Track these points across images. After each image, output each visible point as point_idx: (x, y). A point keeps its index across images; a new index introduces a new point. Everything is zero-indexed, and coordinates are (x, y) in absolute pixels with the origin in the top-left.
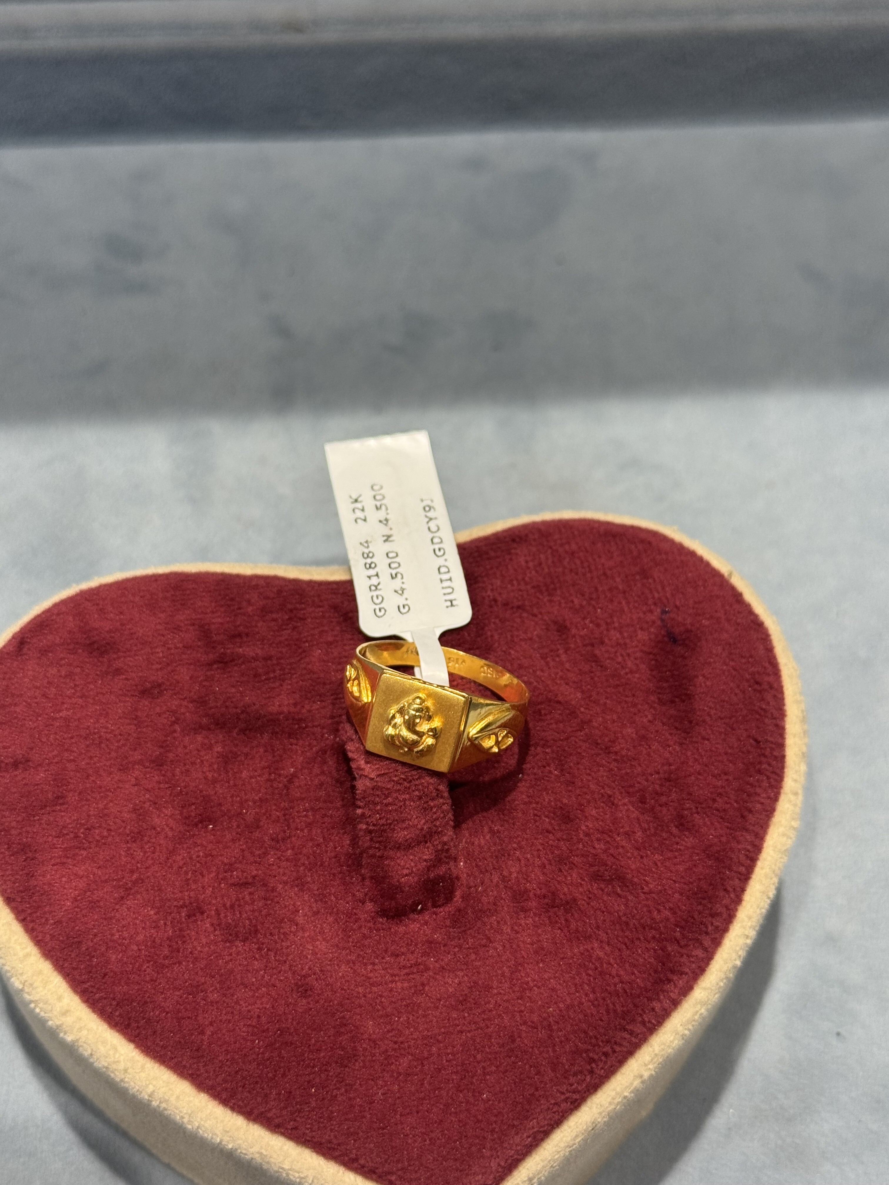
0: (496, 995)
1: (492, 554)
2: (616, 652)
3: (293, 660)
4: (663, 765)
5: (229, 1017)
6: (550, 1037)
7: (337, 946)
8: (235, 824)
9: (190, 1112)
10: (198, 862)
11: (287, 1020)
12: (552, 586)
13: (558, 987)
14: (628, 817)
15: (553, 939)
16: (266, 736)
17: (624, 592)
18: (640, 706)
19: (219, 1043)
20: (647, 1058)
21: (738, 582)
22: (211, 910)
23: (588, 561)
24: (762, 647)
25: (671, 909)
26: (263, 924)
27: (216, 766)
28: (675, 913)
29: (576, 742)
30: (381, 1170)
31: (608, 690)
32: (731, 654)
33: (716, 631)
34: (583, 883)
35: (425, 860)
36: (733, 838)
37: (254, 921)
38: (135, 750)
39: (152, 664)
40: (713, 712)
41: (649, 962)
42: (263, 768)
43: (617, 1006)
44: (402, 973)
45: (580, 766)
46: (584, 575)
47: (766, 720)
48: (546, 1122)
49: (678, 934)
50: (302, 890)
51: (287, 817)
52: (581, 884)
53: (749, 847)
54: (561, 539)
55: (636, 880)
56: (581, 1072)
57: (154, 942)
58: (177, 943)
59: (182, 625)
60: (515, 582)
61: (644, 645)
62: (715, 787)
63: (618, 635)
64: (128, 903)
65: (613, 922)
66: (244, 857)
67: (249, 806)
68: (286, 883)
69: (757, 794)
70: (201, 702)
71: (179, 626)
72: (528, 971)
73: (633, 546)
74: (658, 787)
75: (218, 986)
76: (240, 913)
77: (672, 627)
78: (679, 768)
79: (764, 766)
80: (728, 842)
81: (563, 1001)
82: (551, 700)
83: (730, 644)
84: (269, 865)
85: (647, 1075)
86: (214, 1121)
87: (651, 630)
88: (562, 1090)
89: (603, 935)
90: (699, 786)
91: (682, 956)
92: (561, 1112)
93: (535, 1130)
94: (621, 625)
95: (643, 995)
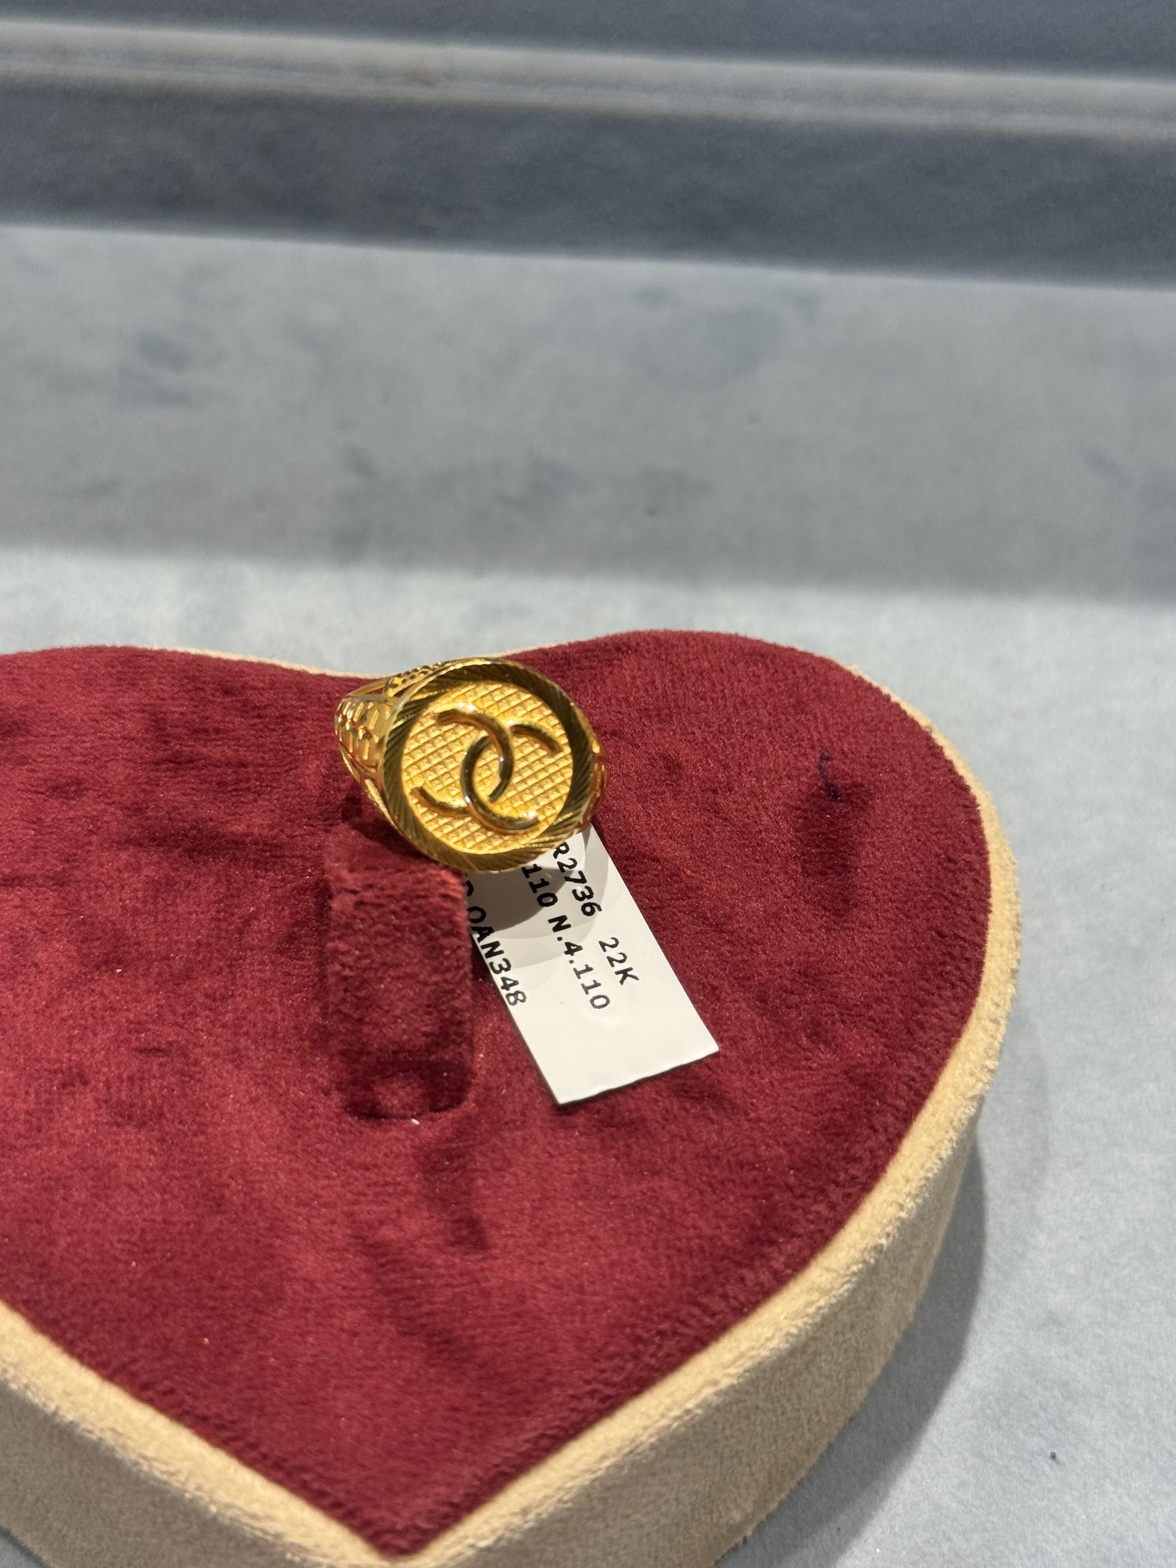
0: (508, 1236)
1: (586, 663)
2: (749, 803)
3: (278, 770)
4: (799, 954)
5: (98, 1226)
6: (580, 1302)
7: (278, 1148)
8: (155, 971)
10: (92, 1015)
11: (184, 1241)
12: (667, 711)
13: (602, 1235)
14: (737, 1017)
15: (604, 1169)
16: (223, 862)
17: (770, 729)
18: (774, 875)
19: (77, 1260)
20: (728, 1357)
21: (939, 738)
22: (99, 1081)
23: (722, 685)
24: (963, 816)
25: (786, 1145)
26: (173, 1106)
27: (140, 895)
28: (791, 1152)
29: (674, 913)
30: (289, 1465)
31: (730, 851)
32: (916, 819)
33: (897, 789)
34: (659, 1098)
35: (425, 1034)
36: (891, 1059)
37: (159, 1101)
38: (28, 862)
39: (74, 755)
40: (880, 892)
41: (745, 1215)
42: (209, 904)
43: (688, 1268)
44: (371, 1193)
46: (714, 701)
47: (959, 911)
48: (557, 1423)
50: (238, 1067)
51: (234, 970)
52: (656, 1101)
53: (914, 1074)
54: (686, 653)
55: (738, 1102)
56: (620, 1355)
58: (39, 1119)
59: (127, 710)
60: (613, 701)
61: (789, 797)
62: (873, 990)
63: (754, 782)
65: (697, 1156)
66: (160, 1015)
67: (179, 950)
68: (216, 1056)
69: (935, 1005)
70: (136, 810)
71: (120, 710)
72: (560, 1209)
73: (790, 671)
74: (787, 983)
75: (90, 1183)
76: (141, 1089)
77: (834, 777)
78: (822, 961)
79: (948, 968)
80: (883, 1064)
81: (606, 1256)
82: (644, 856)
83: (916, 807)
84: (196, 1030)
85: (725, 1383)
86: (51, 1378)
87: (804, 779)
88: (588, 1377)
89: (678, 1171)
90: (848, 986)
91: (795, 1209)
92: (583, 1411)
93: (538, 1432)
94: (760, 769)
95: (729, 1258)
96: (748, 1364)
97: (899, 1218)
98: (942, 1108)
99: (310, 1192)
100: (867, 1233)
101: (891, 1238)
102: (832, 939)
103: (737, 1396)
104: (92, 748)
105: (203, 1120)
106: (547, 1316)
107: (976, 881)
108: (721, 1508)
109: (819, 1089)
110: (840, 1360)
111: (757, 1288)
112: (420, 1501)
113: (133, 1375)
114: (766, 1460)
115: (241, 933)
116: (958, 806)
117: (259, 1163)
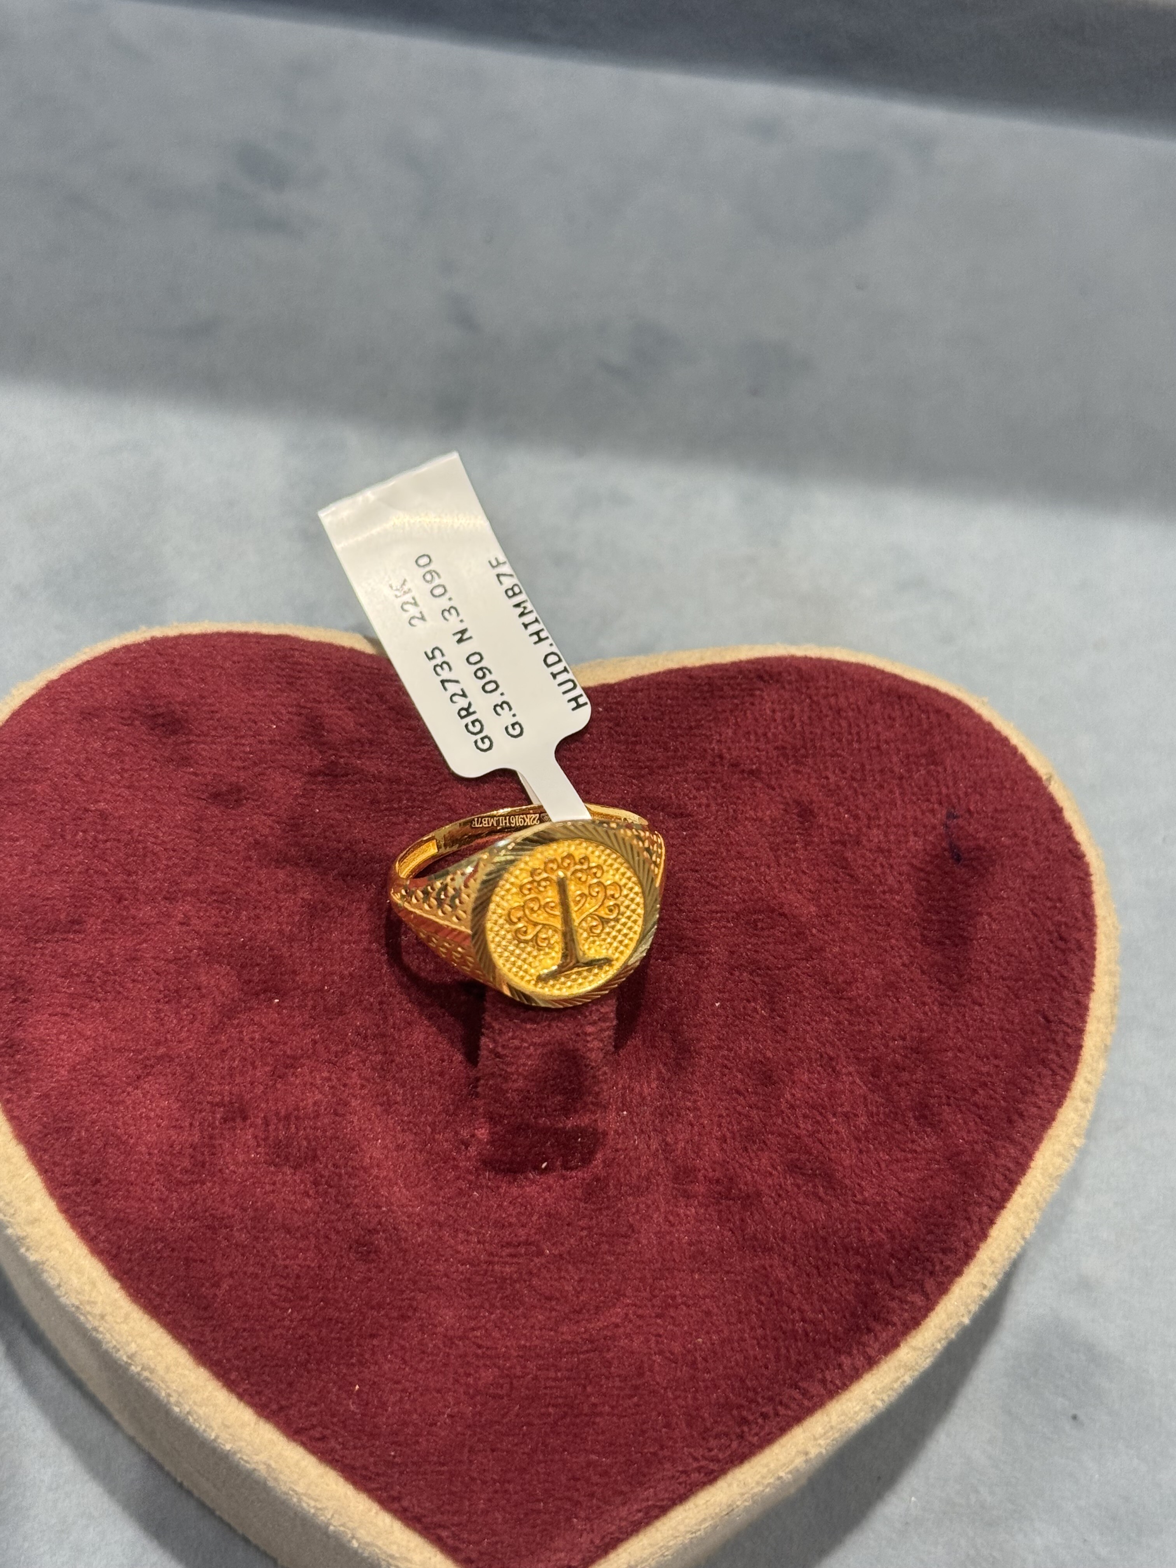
1: (728, 691)
2: (875, 860)
4: (912, 1028)
5: (257, 1270)
6: (693, 1378)
7: (422, 1197)
8: (310, 1003)
9: (181, 1390)
10: (251, 1046)
11: (336, 1288)
12: (803, 752)
13: (716, 1310)
14: (851, 1092)
15: (719, 1243)
17: (901, 778)
18: (893, 941)
19: (238, 1303)
20: (819, 1430)
21: (1059, 794)
22: (257, 1117)
23: (858, 726)
24: (1077, 889)
25: (888, 1231)
26: (325, 1148)
27: (297, 918)
28: (893, 1238)
29: (797, 975)
30: (429, 1520)
31: (855, 911)
32: (1033, 891)
33: (1018, 855)
34: (773, 1172)
36: (991, 1147)
37: (314, 1143)
38: (190, 874)
39: (233, 759)
40: (993, 967)
41: (847, 1300)
43: (792, 1353)
44: (504, 1254)
45: (797, 1009)
46: (850, 743)
47: (1066, 993)
48: (667, 1495)
49: (892, 1269)
50: (387, 1112)
52: (771, 1174)
53: (1009, 1163)
54: (826, 688)
55: (847, 1182)
56: (726, 1435)
57: (171, 1146)
58: (203, 1154)
59: (284, 712)
60: (752, 737)
61: (915, 857)
62: (978, 1072)
63: (881, 837)
64: (146, 1086)
65: (805, 1233)
66: (315, 1051)
67: (333, 982)
68: (366, 1097)
69: (1035, 1094)
70: (292, 825)
71: (279, 713)
72: (678, 1280)
73: (923, 716)
74: (900, 1059)
75: (249, 1223)
76: (296, 1129)
77: (958, 838)
78: (933, 1037)
79: (1050, 1055)
80: (984, 1153)
81: (718, 1332)
82: (773, 911)
83: (1034, 877)
84: (348, 1069)
85: (815, 1453)
86: (212, 1409)
87: (929, 837)
88: (697, 1456)
89: (788, 1250)
90: (956, 1067)
91: (893, 1299)
93: (650, 1503)
94: (888, 823)
95: (830, 1344)
97: (982, 1298)
98: (1030, 1190)
100: (951, 1313)
102: (944, 1015)
104: (251, 752)
106: (662, 1391)
107: (1081, 960)
109: (922, 1174)
111: (852, 1371)
113: (288, 1420)
116: (1073, 877)
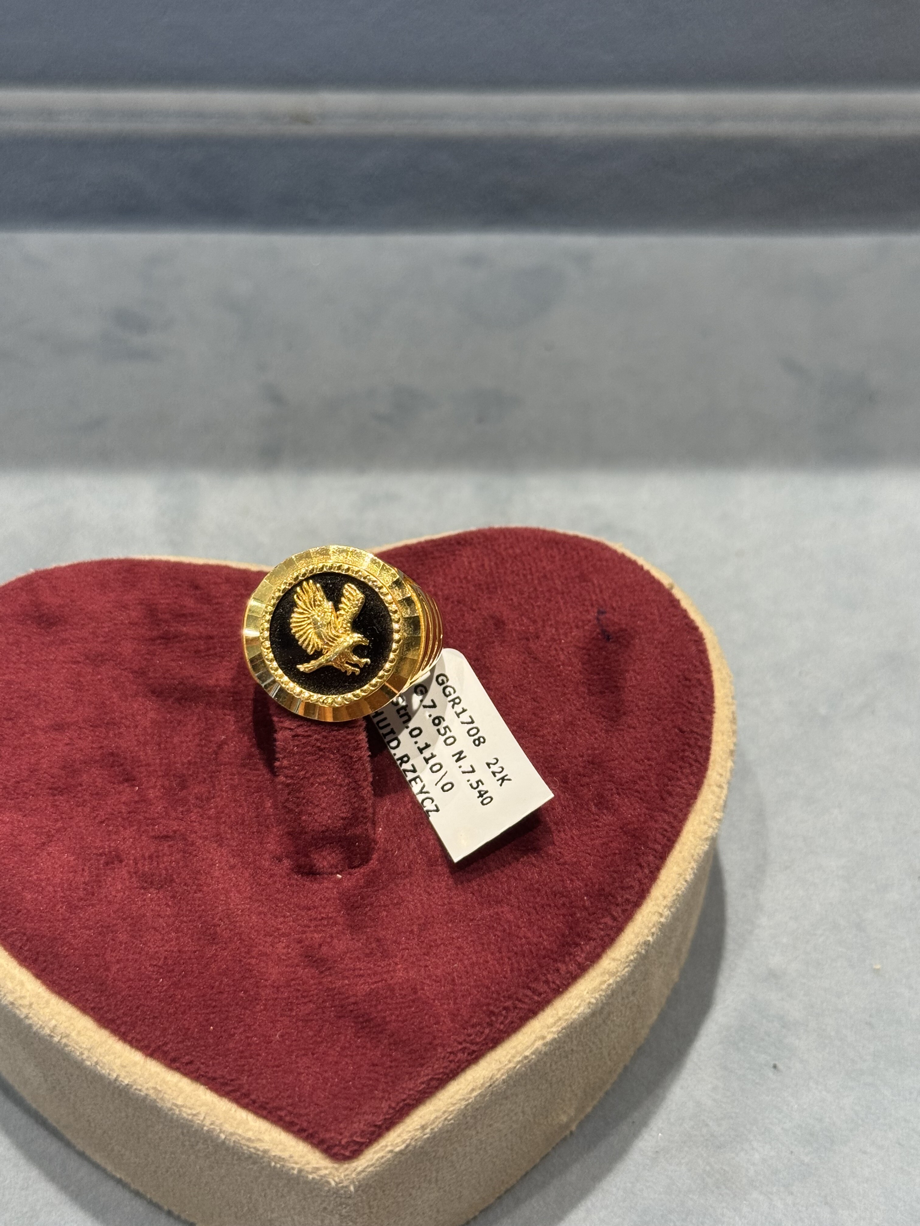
0: (403, 949)
1: (437, 554)
2: (550, 647)
4: (588, 749)
5: (137, 956)
6: (453, 991)
7: (250, 898)
8: (160, 784)
9: (89, 1047)
11: (192, 963)
12: (493, 585)
13: (465, 945)
15: (464, 901)
16: (201, 706)
17: (563, 593)
18: (569, 696)
19: (124, 980)
20: (550, 1020)
21: (678, 593)
22: (130, 860)
23: (530, 564)
24: (694, 648)
25: (583, 879)
26: (179, 874)
27: (148, 731)
28: (587, 884)
30: (270, 1105)
31: (540, 680)
32: (663, 652)
33: (650, 631)
35: (343, 818)
36: (651, 817)
37: (170, 871)
38: (72, 712)
39: (98, 637)
40: (640, 703)
41: (558, 927)
42: (194, 735)
43: (522, 965)
46: (525, 576)
47: (693, 714)
48: (441, 1070)
49: (587, 904)
50: (220, 845)
51: (213, 779)
53: (666, 827)
54: (505, 544)
56: (480, 1024)
57: (70, 885)
58: (92, 887)
59: (131, 603)
60: (457, 580)
61: (578, 641)
62: (637, 770)
63: (553, 631)
64: (50, 849)
65: (525, 889)
66: (167, 813)
68: (206, 838)
69: (679, 779)
70: (141, 673)
71: (127, 604)
72: (437, 930)
73: (574, 553)
74: (581, 769)
75: (129, 928)
76: (158, 864)
77: (608, 626)
78: (603, 753)
79: (687, 754)
80: (646, 821)
81: (469, 959)
83: (663, 644)
84: (191, 822)
85: (549, 1037)
86: (113, 1057)
87: (586, 627)
88: (460, 1040)
89: (514, 901)
90: (621, 770)
91: (590, 923)
92: (458, 1062)
93: (430, 1077)
94: (557, 622)
95: (548, 956)
96: (564, 1024)
97: (660, 922)
98: (686, 847)
99: (273, 926)
100: (638, 934)
101: (655, 936)
102: (609, 738)
103: (557, 1045)
104: (110, 631)
105: (200, 882)
106: (432, 1001)
107: (704, 692)
108: (553, 1114)
109: (604, 840)
110: (628, 1013)
111: (568, 975)
112: (355, 1125)
113: (165, 1053)
114: (581, 1081)
115: (216, 754)
116: (691, 640)
117: (238, 910)
